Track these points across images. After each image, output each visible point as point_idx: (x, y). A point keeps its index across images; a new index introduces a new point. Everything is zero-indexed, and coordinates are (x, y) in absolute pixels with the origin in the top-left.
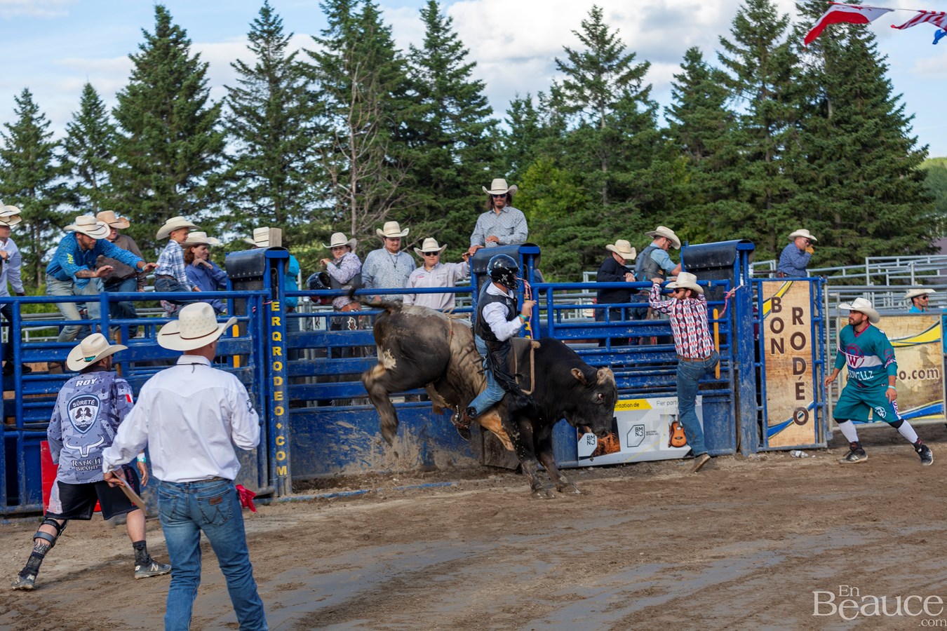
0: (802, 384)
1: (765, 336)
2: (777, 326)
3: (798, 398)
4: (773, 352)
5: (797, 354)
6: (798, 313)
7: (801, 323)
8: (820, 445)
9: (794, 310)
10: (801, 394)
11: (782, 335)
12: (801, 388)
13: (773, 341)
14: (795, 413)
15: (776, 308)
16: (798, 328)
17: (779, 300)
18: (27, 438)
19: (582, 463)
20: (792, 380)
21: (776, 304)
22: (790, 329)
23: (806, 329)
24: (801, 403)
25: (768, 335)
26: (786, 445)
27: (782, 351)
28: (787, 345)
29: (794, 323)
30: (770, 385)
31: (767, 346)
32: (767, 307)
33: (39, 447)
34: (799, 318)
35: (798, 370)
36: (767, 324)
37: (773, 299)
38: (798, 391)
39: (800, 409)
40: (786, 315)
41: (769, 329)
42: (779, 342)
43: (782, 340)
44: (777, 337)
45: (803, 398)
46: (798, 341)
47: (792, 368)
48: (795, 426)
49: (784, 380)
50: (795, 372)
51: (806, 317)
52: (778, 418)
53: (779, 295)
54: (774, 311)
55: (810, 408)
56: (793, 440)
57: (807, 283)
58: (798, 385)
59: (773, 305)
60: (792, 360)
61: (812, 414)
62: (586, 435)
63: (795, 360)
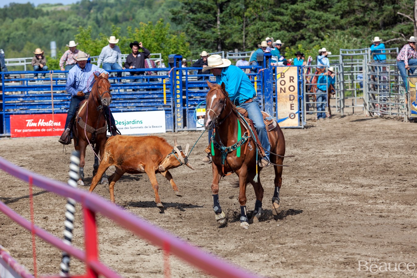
0: (293, 104)
1: (278, 86)
2: (283, 83)
3: (291, 109)
4: (281, 92)
5: (291, 93)
6: (292, 78)
7: (293, 82)
8: (300, 127)
9: (290, 77)
10: (293, 108)
11: (285, 86)
12: (292, 106)
13: (281, 89)
14: (290, 115)
15: (283, 76)
16: (292, 84)
17: (284, 74)
18: (6, 114)
19: (198, 129)
20: (289, 103)
21: (283, 75)
22: (288, 84)
23: (295, 84)
24: (292, 111)
25: (279, 86)
26: (286, 126)
27: (285, 92)
28: (287, 90)
29: (290, 82)
30: (279, 104)
31: (278, 90)
32: (278, 76)
33: (9, 117)
34: (292, 80)
35: (292, 99)
36: (278, 82)
37: (281, 73)
38: (291, 107)
39: (292, 113)
40: (287, 79)
41: (279, 84)
42: (283, 89)
43: (285, 88)
44: (283, 87)
45: (293, 109)
46: (292, 88)
47: (289, 98)
48: (290, 119)
49: (285, 103)
50: (290, 100)
51: (296, 80)
52: (282, 116)
53: (284, 72)
54: (281, 77)
55: (296, 113)
56: (289, 124)
57: (296, 67)
58: (291, 105)
59: (281, 75)
60: (289, 96)
61: (297, 115)
62: (199, 120)
63: (290, 95)
